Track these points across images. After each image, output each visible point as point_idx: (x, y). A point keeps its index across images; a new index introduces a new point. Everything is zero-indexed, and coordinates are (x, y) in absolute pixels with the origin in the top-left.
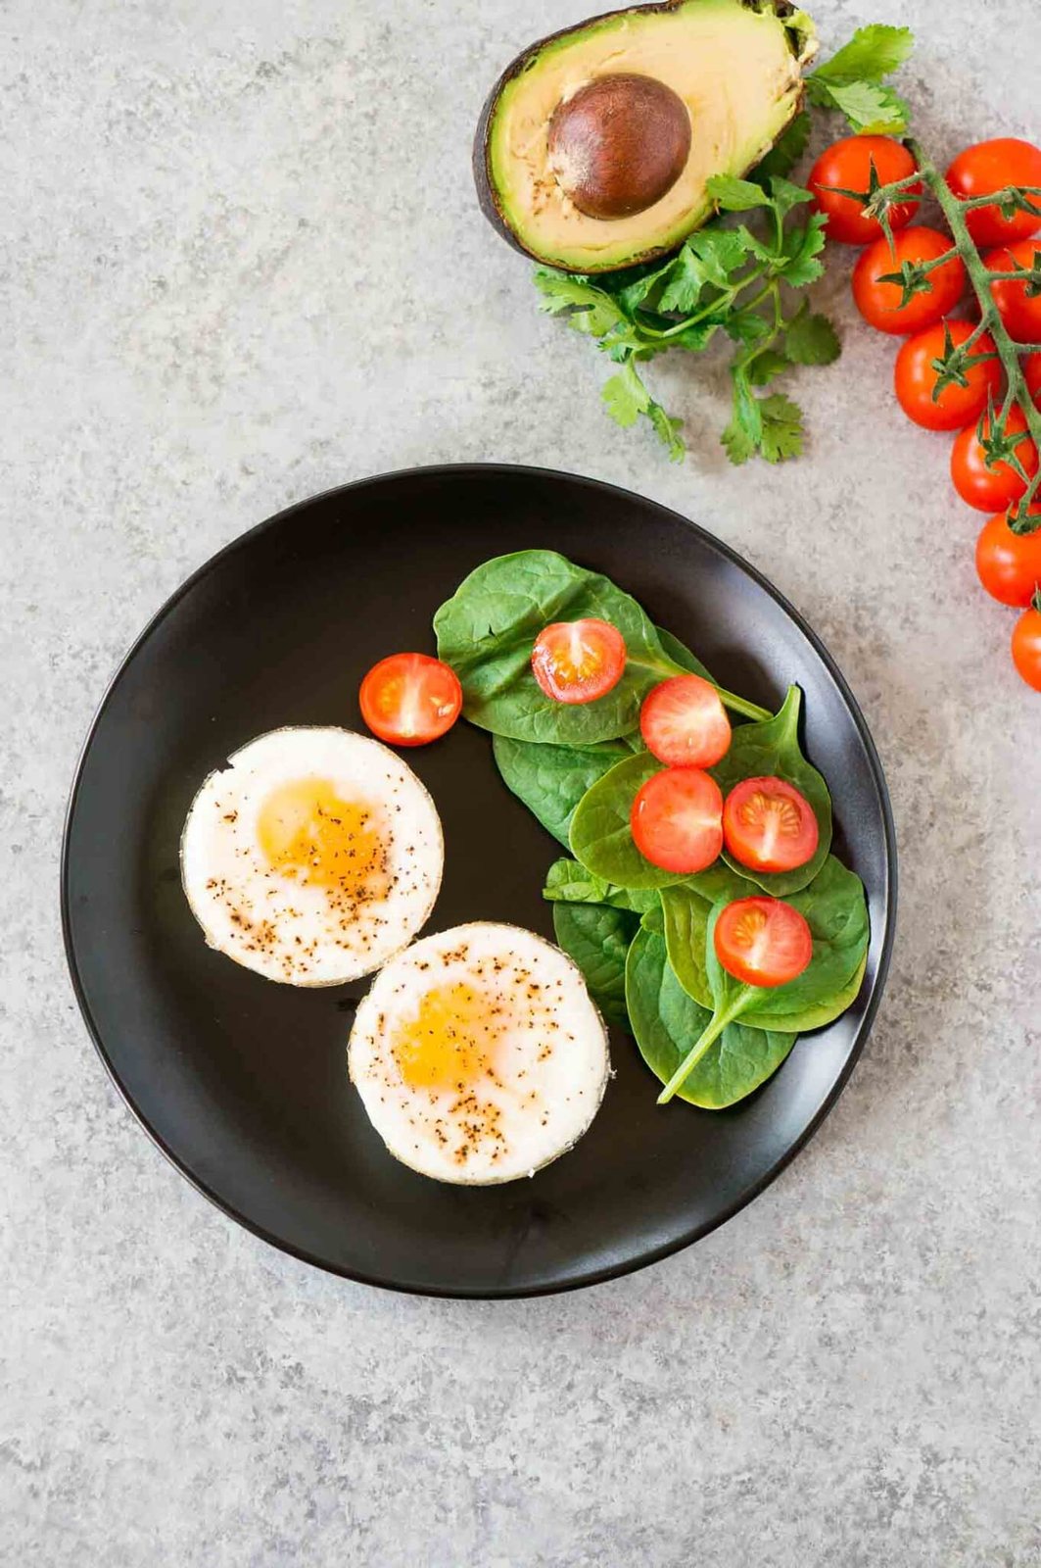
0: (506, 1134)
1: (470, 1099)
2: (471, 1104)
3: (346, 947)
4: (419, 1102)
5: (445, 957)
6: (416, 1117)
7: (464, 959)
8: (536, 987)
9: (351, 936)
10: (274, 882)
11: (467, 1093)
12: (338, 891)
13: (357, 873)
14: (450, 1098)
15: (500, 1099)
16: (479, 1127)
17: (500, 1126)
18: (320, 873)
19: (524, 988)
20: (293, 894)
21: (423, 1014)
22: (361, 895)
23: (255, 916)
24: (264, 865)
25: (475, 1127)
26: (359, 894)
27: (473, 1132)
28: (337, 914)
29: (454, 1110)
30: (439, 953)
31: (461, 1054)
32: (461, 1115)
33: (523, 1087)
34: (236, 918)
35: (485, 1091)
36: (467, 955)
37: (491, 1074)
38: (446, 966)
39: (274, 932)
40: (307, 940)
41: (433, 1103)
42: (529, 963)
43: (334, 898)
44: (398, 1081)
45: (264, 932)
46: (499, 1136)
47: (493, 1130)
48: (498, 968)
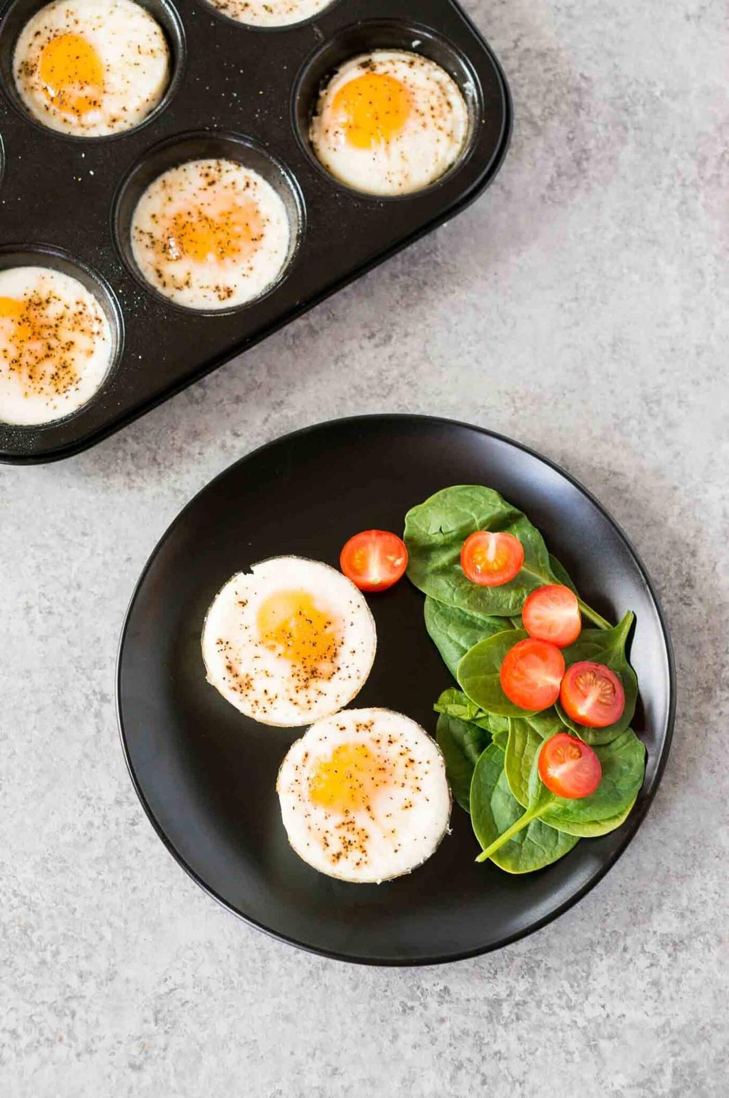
0: (369, 852)
1: (351, 822)
2: (351, 826)
3: (295, 704)
4: (318, 815)
5: (358, 727)
7: (369, 731)
8: (412, 761)
9: (301, 697)
10: (261, 651)
11: (350, 818)
12: (300, 666)
13: (315, 657)
14: (338, 818)
15: (371, 828)
16: (352, 842)
17: (366, 845)
18: (290, 651)
19: (403, 761)
20: (270, 661)
21: (333, 757)
22: (313, 673)
23: (242, 671)
24: (257, 638)
25: (350, 842)
27: (348, 844)
28: (294, 682)
30: (355, 722)
31: (353, 790)
32: (343, 831)
33: (389, 824)
34: (229, 668)
35: (362, 820)
36: (372, 727)
37: (369, 810)
38: (358, 731)
39: (252, 683)
40: (271, 695)
41: (326, 818)
42: (411, 745)
43: (295, 670)
44: (307, 800)
45: (246, 681)
46: (364, 851)
47: (361, 847)
48: (390, 742)
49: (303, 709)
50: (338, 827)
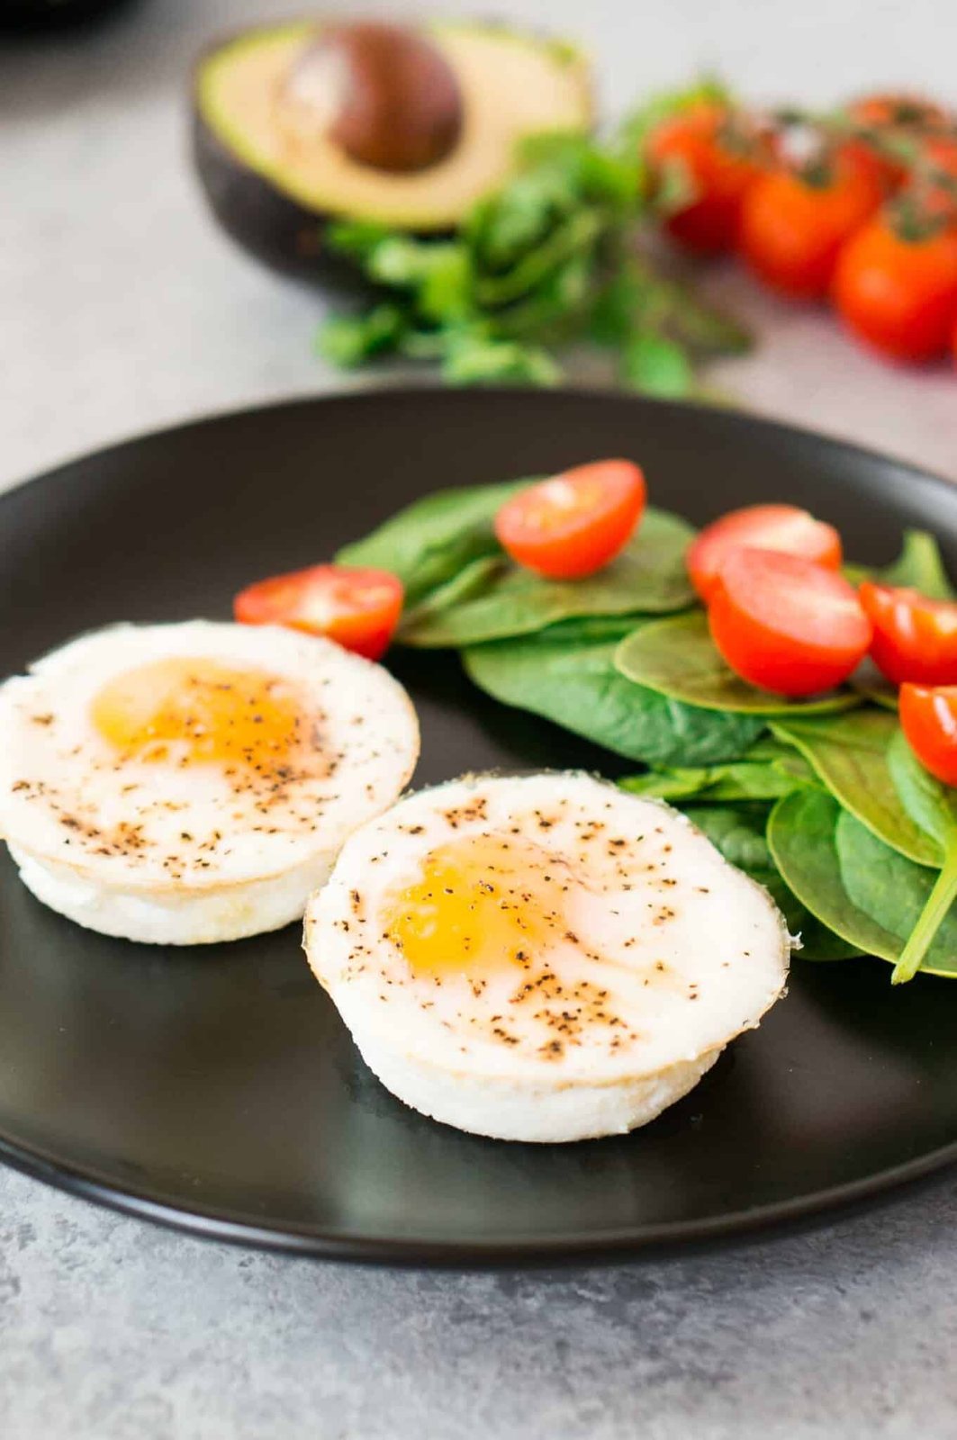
0: (623, 1017)
1: (546, 978)
2: (547, 985)
3: (273, 831)
4: (454, 997)
5: (449, 816)
6: (451, 1019)
7: (483, 817)
8: (620, 843)
9: (279, 815)
10: (132, 773)
11: (537, 970)
12: (244, 769)
13: (272, 744)
14: (508, 981)
15: (600, 977)
16: (572, 1013)
17: (609, 1008)
18: (208, 746)
19: (598, 847)
20: (164, 781)
21: (427, 873)
22: (285, 774)
23: (106, 821)
24: (110, 756)
25: (565, 1014)
26: (283, 774)
27: (566, 1022)
28: (248, 799)
29: (521, 998)
30: (437, 811)
31: (511, 913)
32: (537, 1002)
33: (642, 958)
34: (71, 823)
35: (569, 966)
36: (487, 810)
37: (575, 940)
38: (454, 825)
39: (141, 835)
40: (202, 834)
41: (478, 993)
42: (599, 815)
43: (238, 779)
44: (405, 976)
45: (124, 837)
46: (614, 1021)
47: (600, 1015)
48: (546, 824)
49: (296, 832)
50: (520, 998)
